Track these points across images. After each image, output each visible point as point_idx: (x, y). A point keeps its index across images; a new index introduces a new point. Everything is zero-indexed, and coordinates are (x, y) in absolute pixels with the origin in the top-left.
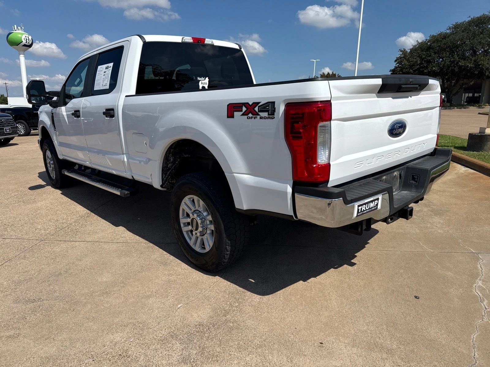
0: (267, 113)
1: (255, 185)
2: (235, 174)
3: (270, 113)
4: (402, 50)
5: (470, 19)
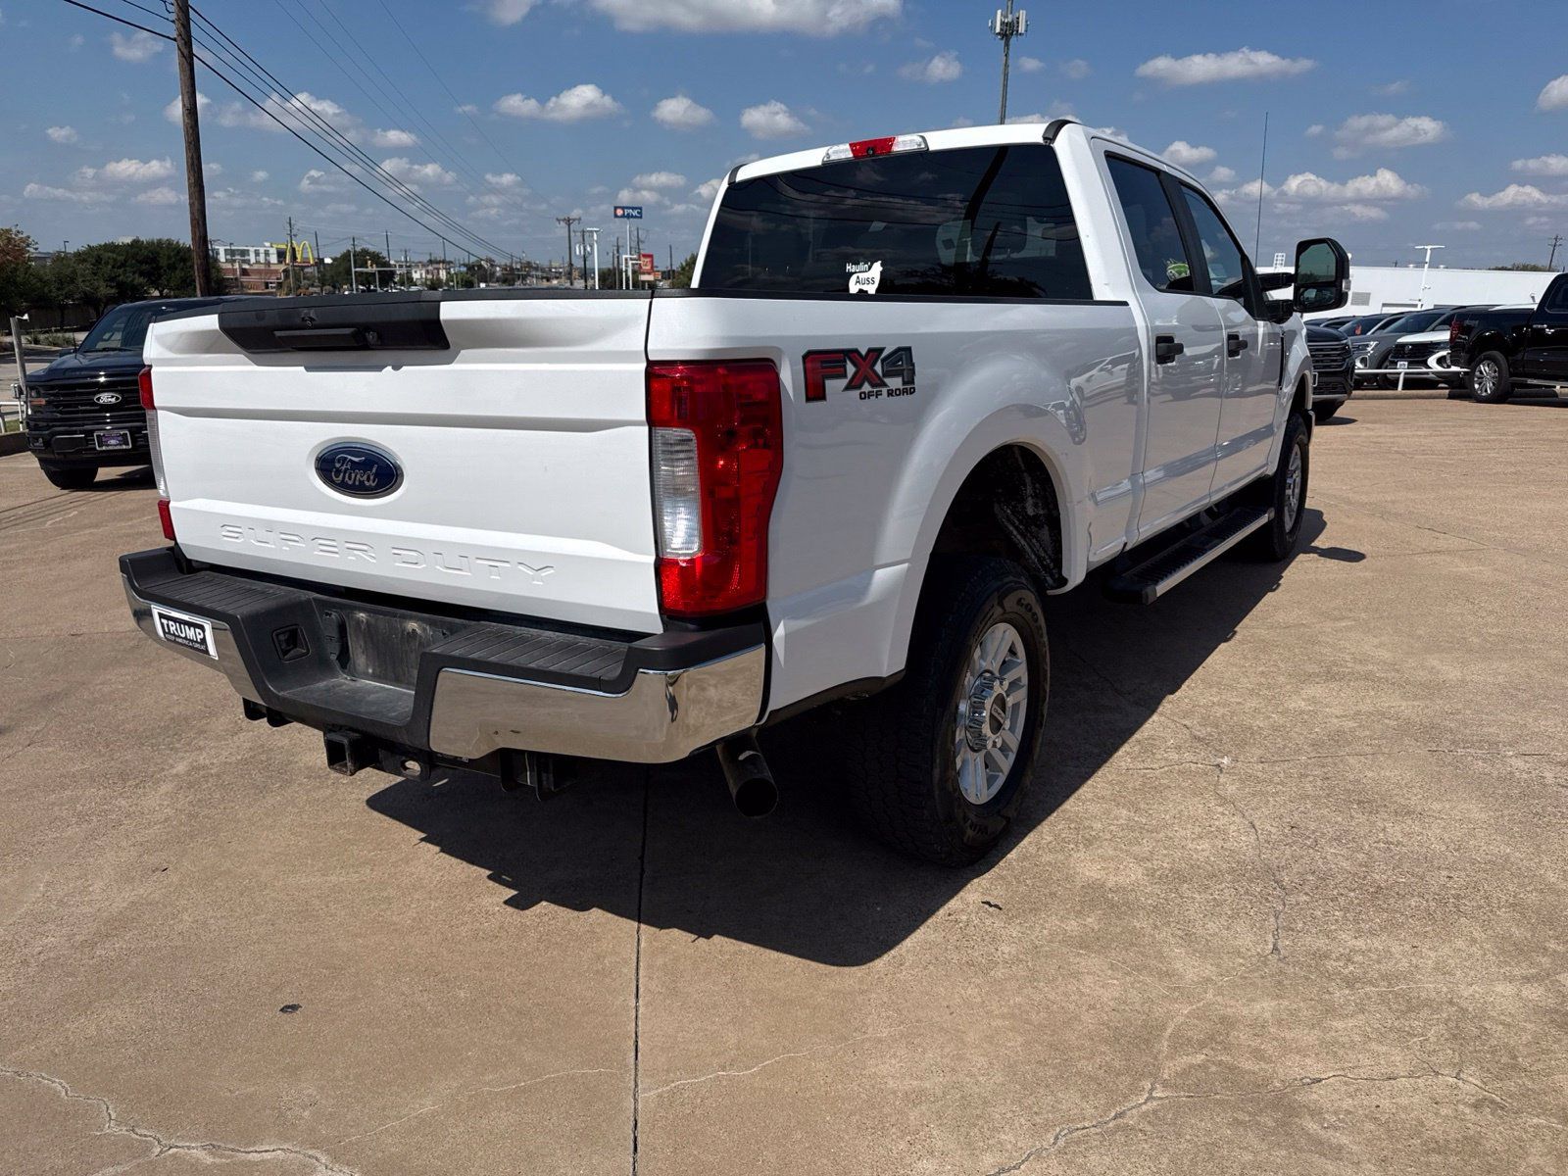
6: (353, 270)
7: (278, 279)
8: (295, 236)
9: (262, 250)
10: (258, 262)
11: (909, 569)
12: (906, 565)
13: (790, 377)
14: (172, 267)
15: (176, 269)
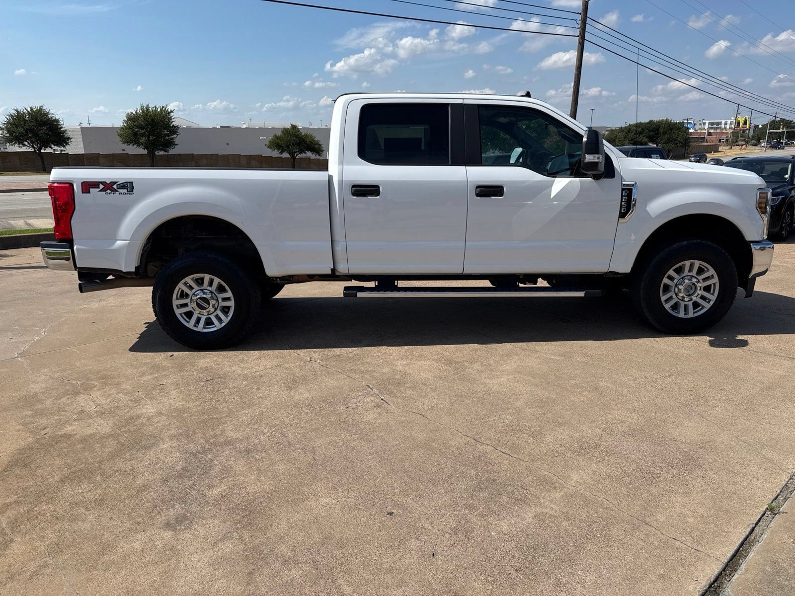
6: (768, 131)
7: (727, 137)
8: (739, 113)
9: (729, 122)
10: (725, 128)
11: (129, 243)
12: (128, 242)
13: (77, 188)
14: (665, 133)
15: (666, 134)
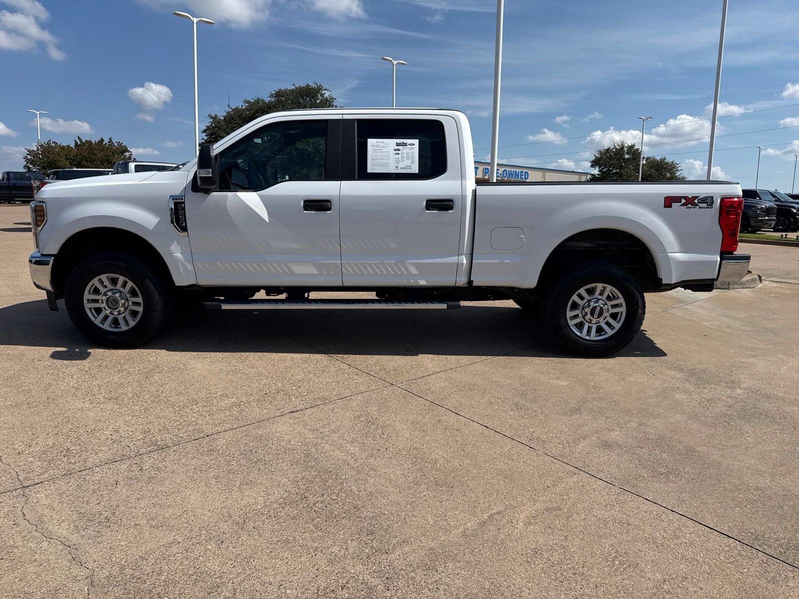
0: (706, 204)
1: (684, 260)
2: (669, 254)
3: (709, 204)
4: (213, 115)
5: (293, 87)
